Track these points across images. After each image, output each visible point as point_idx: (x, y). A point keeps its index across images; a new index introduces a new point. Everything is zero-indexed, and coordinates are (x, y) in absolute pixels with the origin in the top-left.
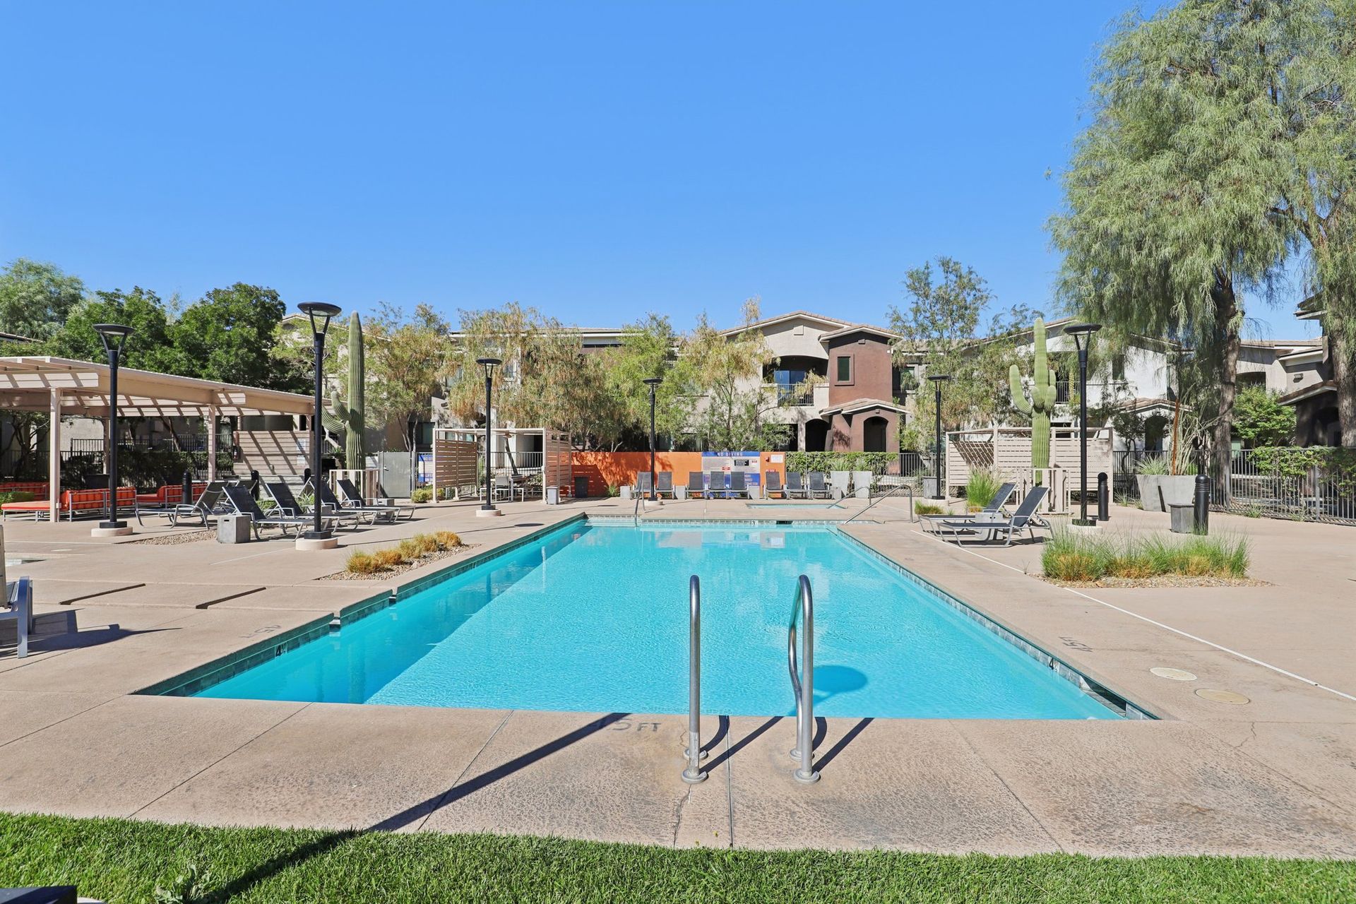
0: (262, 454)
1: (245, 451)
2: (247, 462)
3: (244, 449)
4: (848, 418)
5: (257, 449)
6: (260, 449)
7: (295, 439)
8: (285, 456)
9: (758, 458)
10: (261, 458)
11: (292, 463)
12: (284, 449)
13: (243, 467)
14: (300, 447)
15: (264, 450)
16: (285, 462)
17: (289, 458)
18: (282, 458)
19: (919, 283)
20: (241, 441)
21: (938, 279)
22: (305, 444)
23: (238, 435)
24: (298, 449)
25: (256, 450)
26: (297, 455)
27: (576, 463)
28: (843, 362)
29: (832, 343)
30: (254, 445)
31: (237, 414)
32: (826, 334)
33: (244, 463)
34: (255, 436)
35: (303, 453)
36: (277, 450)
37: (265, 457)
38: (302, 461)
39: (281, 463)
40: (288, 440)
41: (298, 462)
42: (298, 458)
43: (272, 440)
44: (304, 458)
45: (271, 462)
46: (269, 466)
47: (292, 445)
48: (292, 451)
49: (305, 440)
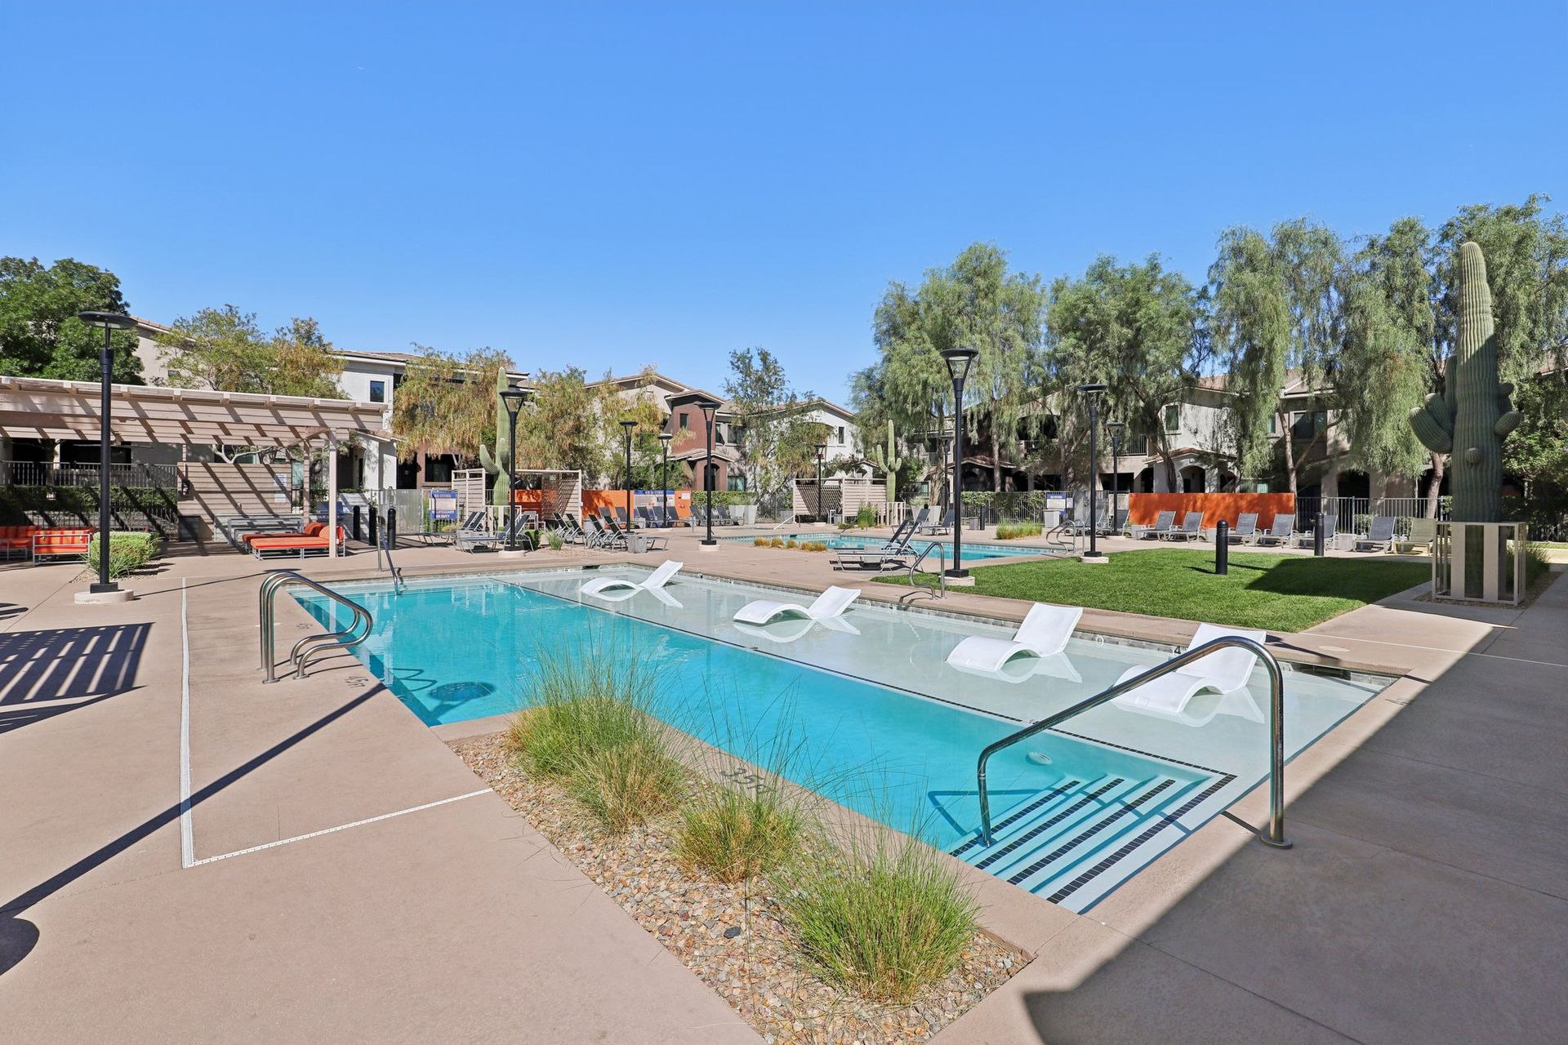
0: (224, 491)
1: (197, 487)
2: (199, 499)
3: (195, 486)
4: (692, 464)
5: (216, 486)
6: (221, 485)
7: (272, 473)
8: (258, 494)
9: (673, 496)
10: (223, 496)
11: (267, 501)
12: (256, 486)
13: (192, 506)
14: (279, 482)
15: (226, 486)
16: (258, 501)
17: (264, 495)
18: (254, 495)
19: (742, 362)
20: (190, 474)
21: (757, 364)
22: (285, 480)
23: (185, 467)
24: (276, 485)
25: (215, 487)
26: (275, 492)
27: (533, 500)
28: (683, 417)
29: (674, 403)
30: (212, 480)
32: (674, 395)
33: (195, 501)
35: (283, 490)
36: (246, 487)
37: (228, 494)
38: (281, 498)
39: (251, 501)
40: (263, 475)
41: (276, 501)
42: (276, 495)
43: (239, 475)
44: (284, 495)
45: (237, 501)
46: (235, 505)
47: (268, 481)
48: (268, 487)
49: (285, 475)
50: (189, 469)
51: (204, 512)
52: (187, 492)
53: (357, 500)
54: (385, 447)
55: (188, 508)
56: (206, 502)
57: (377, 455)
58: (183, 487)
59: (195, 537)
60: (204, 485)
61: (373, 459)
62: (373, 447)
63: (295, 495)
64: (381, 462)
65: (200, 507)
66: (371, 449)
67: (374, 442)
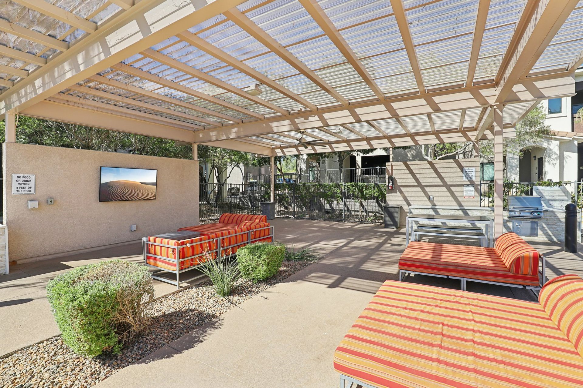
0: (419, 185)
1: (399, 182)
2: (401, 192)
5: (413, 180)
6: (417, 180)
7: (461, 167)
8: (448, 187)
10: (419, 189)
11: (457, 194)
12: (447, 180)
13: (396, 198)
14: (467, 176)
15: (421, 180)
16: (448, 194)
17: (453, 189)
18: (444, 189)
20: (394, 172)
22: (474, 174)
23: (392, 166)
24: (464, 178)
25: (413, 182)
26: (464, 186)
30: (410, 176)
31: (389, 145)
33: (398, 194)
34: (411, 167)
35: (472, 184)
36: (438, 181)
37: (423, 187)
38: (470, 192)
39: (442, 194)
40: (452, 170)
41: (465, 194)
42: (465, 189)
43: (432, 171)
44: (473, 189)
45: (430, 194)
46: (429, 198)
47: (457, 175)
48: (457, 181)
49: (474, 169)
50: (394, 168)
51: (405, 203)
52: (392, 187)
53: (556, 194)
54: (564, 145)
55: (393, 200)
56: (406, 194)
57: (558, 152)
58: (389, 182)
59: (395, 224)
60: (405, 181)
61: (554, 157)
62: (554, 146)
63: (485, 188)
64: (561, 158)
65: (402, 198)
66: (551, 147)
67: (554, 142)
